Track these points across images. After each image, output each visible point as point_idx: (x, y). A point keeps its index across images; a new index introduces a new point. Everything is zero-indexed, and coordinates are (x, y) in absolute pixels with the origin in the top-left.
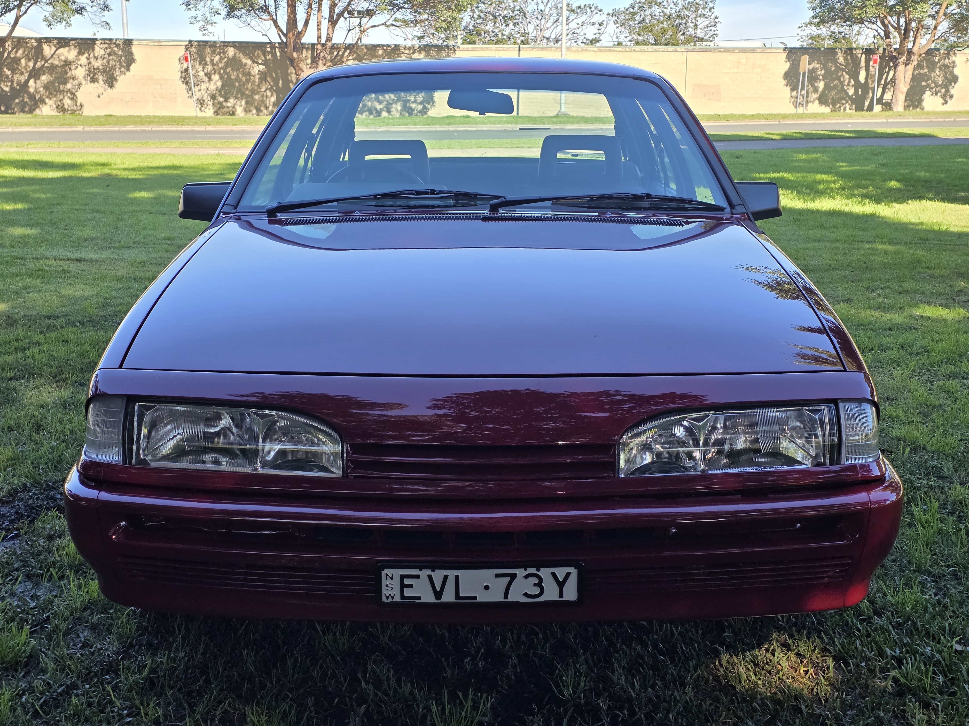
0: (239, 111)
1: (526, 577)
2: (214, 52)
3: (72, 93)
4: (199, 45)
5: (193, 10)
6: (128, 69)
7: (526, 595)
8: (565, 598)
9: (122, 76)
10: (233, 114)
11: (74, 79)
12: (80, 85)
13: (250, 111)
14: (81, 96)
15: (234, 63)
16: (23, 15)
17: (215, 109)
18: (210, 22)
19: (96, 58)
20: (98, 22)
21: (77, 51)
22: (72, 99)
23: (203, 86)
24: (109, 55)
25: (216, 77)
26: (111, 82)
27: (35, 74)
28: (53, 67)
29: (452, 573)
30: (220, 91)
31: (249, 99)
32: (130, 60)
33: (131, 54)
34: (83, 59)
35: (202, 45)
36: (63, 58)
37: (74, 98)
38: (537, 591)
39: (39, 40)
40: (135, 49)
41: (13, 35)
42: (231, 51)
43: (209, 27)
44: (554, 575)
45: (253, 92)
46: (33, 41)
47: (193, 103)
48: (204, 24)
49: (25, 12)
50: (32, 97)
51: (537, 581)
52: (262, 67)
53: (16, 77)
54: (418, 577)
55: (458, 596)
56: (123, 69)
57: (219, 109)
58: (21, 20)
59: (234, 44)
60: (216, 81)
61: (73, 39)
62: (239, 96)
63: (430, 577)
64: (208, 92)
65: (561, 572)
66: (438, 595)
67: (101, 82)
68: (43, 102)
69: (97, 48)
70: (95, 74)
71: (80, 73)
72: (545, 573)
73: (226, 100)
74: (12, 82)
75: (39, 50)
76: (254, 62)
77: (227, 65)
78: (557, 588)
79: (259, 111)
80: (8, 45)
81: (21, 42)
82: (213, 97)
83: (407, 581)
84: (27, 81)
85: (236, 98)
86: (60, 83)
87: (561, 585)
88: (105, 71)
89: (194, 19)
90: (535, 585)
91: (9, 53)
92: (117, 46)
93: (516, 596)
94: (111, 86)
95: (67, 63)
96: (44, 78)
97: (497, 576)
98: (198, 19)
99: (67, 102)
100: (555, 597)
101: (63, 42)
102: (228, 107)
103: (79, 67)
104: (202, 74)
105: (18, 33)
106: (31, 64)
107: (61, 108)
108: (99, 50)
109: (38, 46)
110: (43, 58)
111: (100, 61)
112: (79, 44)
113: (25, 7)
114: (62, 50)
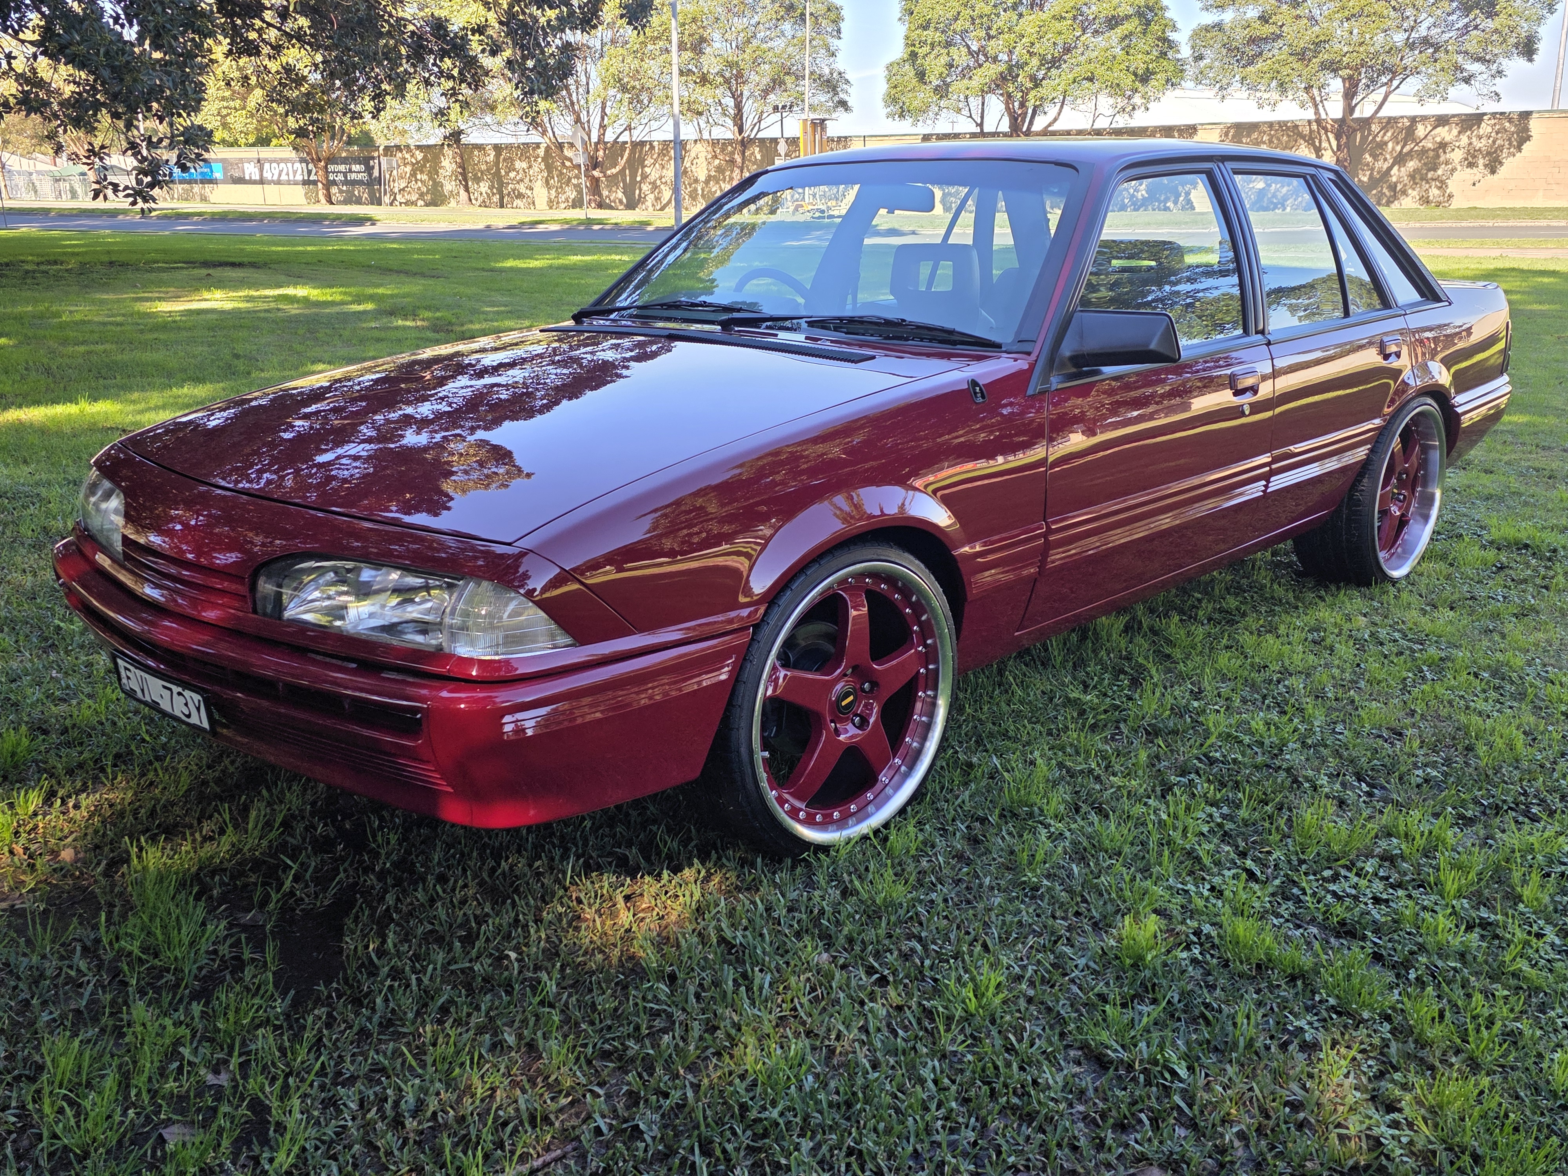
1: (179, 694)
3: (1442, 182)
6: (1519, 149)
7: (182, 712)
8: (204, 725)
9: (1511, 159)
11: (1447, 163)
12: (1454, 170)
14: (1453, 186)
16: (1395, 89)
19: (1480, 138)
20: (1485, 92)
21: (1457, 129)
22: (1440, 188)
24: (1498, 132)
26: (1493, 166)
27: (1400, 160)
28: (1424, 151)
32: (1523, 136)
33: (1527, 130)
34: (1463, 139)
36: (1438, 139)
37: (1442, 185)
38: (186, 711)
39: (1413, 120)
40: (1533, 124)
41: (1381, 114)
46: (1405, 120)
49: (1398, 87)
50: (1393, 187)
51: (185, 701)
53: (1378, 165)
56: (1512, 150)
58: (1390, 98)
61: (1454, 116)
67: (1481, 167)
68: (1404, 193)
69: (1483, 125)
70: (1474, 157)
71: (1457, 156)
74: (1372, 169)
75: (1410, 132)
78: (196, 713)
80: (1375, 128)
81: (1391, 122)
84: (1390, 168)
86: (1429, 170)
87: (198, 710)
88: (1489, 153)
90: (185, 705)
91: (1375, 137)
92: (1510, 121)
93: (178, 712)
94: (1493, 172)
95: (1443, 145)
96: (1412, 165)
99: (1434, 192)
100: (198, 723)
101: (1442, 121)
103: (1456, 149)
105: (1387, 112)
106: (1398, 148)
107: (1425, 200)
108: (1485, 128)
109: (1411, 126)
110: (1414, 140)
111: (1484, 141)
112: (1462, 121)
113: (1395, 83)
114: (1439, 129)
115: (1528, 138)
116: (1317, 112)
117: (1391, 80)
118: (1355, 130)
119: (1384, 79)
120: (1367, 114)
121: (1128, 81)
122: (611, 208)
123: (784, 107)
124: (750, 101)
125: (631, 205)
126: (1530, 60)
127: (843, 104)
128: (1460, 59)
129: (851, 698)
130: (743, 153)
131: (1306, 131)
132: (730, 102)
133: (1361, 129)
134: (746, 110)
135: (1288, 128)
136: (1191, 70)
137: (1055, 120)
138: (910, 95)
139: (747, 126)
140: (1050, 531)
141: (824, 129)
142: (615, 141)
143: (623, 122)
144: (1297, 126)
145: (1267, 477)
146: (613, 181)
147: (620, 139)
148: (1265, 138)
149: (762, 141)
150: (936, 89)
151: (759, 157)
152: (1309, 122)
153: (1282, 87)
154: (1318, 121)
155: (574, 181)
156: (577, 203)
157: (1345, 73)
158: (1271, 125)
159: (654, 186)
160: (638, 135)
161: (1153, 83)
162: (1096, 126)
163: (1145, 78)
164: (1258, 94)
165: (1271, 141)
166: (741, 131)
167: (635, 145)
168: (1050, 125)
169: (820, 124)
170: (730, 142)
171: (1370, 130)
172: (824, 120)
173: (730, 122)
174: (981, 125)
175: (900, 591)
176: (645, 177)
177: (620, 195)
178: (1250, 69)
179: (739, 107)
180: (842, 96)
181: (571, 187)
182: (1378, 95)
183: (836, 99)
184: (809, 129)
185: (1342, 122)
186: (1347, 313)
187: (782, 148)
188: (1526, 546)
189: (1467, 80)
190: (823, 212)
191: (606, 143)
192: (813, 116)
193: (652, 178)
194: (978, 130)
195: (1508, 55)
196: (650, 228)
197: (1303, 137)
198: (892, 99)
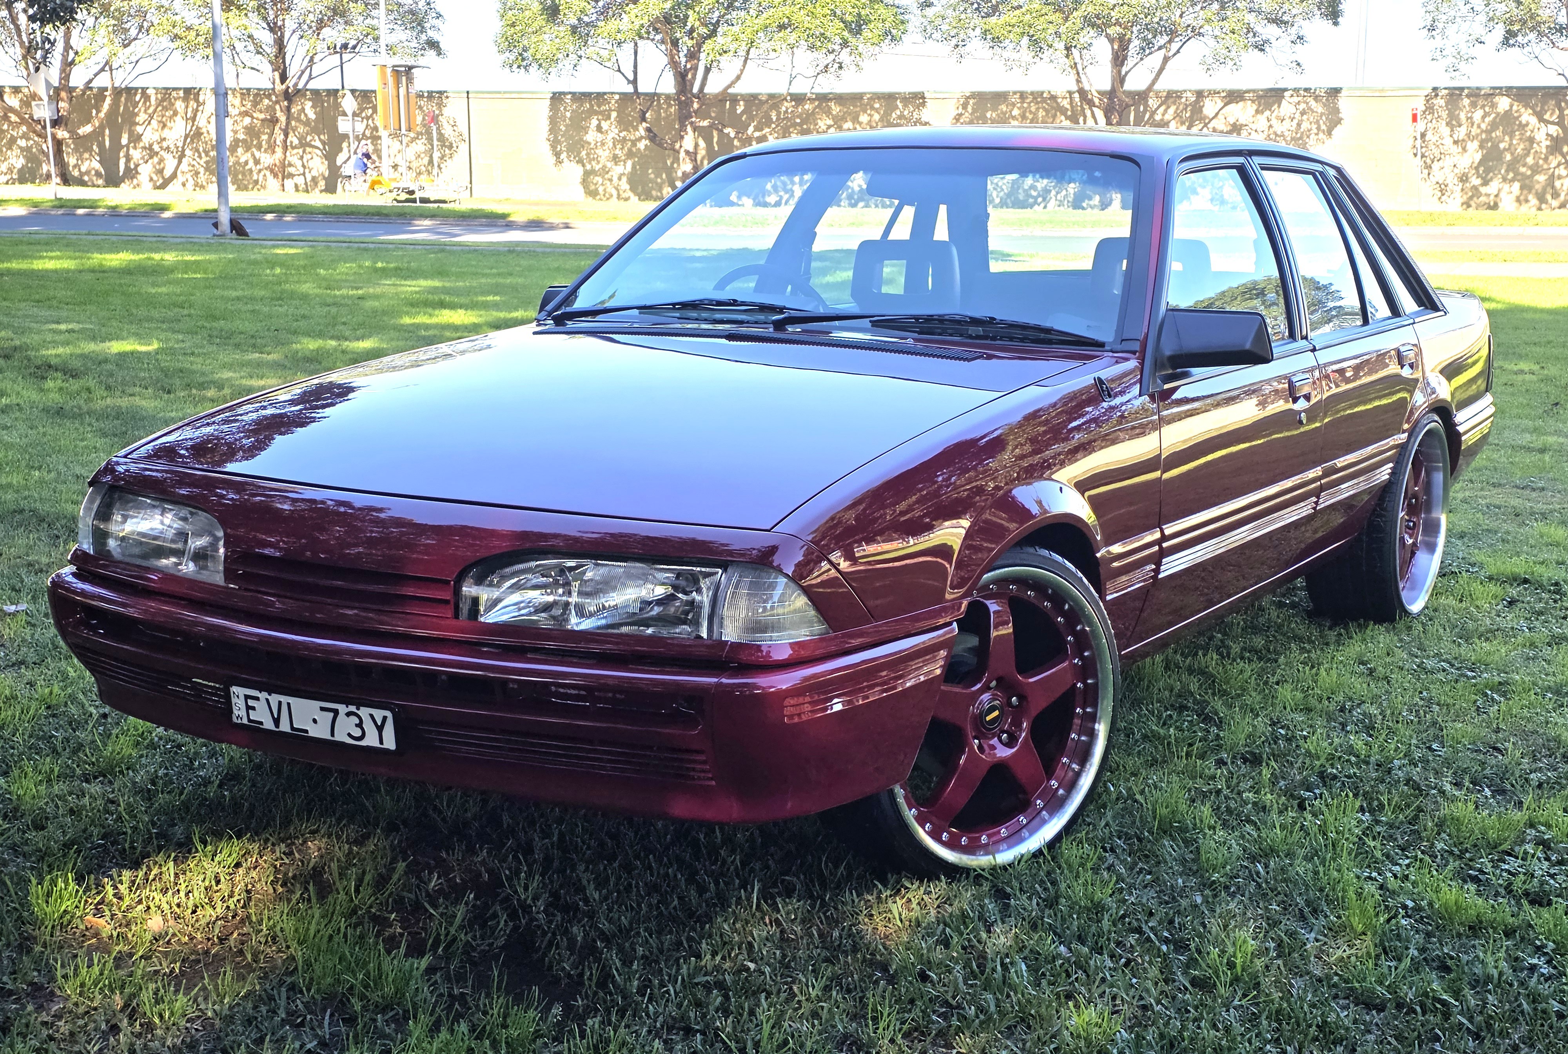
0: (1507, 202)
1: (349, 714)
2: (1474, 105)
4: (1451, 95)
5: (1438, 38)
6: (1329, 133)
7: (349, 735)
8: (385, 746)
10: (1495, 207)
13: (1527, 201)
15: (1508, 121)
16: (1175, 54)
17: (1465, 197)
18: (1466, 57)
20: (1284, 61)
21: (1255, 107)
23: (1448, 162)
24: (1303, 113)
25: (1473, 146)
29: (284, 699)
30: (1477, 168)
31: (1527, 182)
32: (1333, 119)
33: (1338, 111)
34: (1262, 119)
35: (1455, 94)
38: (357, 733)
39: (1200, 94)
40: (1343, 102)
41: (1157, 87)
42: (1503, 103)
43: (1462, 66)
44: (372, 716)
45: (1536, 169)
46: (1189, 94)
47: (1429, 189)
48: (1454, 60)
49: (1178, 51)
51: (357, 721)
52: (1554, 130)
54: (257, 699)
55: (292, 728)
56: (1321, 135)
57: (1471, 198)
58: (1170, 64)
59: (1508, 91)
60: (1474, 154)
61: (1248, 91)
62: (1511, 175)
63: (267, 700)
64: (1456, 171)
65: (379, 714)
66: (277, 722)
69: (1284, 103)
72: (364, 712)
73: (1485, 183)
75: (1196, 109)
76: (1541, 119)
77: (1494, 126)
78: (376, 732)
79: (1542, 199)
80: (1153, 103)
81: (1172, 96)
82: (1464, 178)
83: (251, 703)
85: (1504, 179)
87: (380, 729)
89: (1439, 53)
90: (357, 725)
91: (1153, 113)
92: (1317, 98)
93: (341, 736)
97: (322, 709)
98: (1444, 53)
100: (376, 744)
101: (1234, 97)
102: (1488, 195)
103: (1253, 133)
104: (1448, 141)
108: (1287, 107)
109: (1197, 101)
110: (1202, 119)
111: (1287, 122)
112: (1259, 97)
113: (1175, 46)
114: (1232, 106)
115: (1339, 121)
116: (1078, 81)
117: (1170, 41)
118: (1128, 106)
119: (1162, 40)
120: (1142, 86)
121: (834, 29)
122: (83, 183)
123: (345, 46)
124: (296, 36)
125: (113, 180)
126: (1336, 24)
127: (433, 45)
128: (1251, 18)
129: (996, 713)
130: (288, 109)
131: (1065, 103)
132: (266, 38)
133: (1136, 104)
134: (289, 50)
135: (1044, 100)
136: (915, 20)
137: (738, 78)
138: (534, 38)
139: (293, 71)
140: (1164, 538)
141: (410, 80)
142: (88, 86)
143: (101, 57)
144: (1053, 98)
145: (1317, 493)
146: (83, 144)
147: (96, 84)
148: (1016, 112)
149: (316, 93)
150: (574, 30)
151: (312, 116)
152: (1071, 93)
153: (1036, 44)
154: (1082, 92)
155: (22, 143)
156: (27, 176)
157: (1113, 31)
158: (1023, 95)
159: (151, 152)
160: (121, 79)
161: (866, 33)
162: (793, 90)
163: (857, 27)
164: (1006, 54)
165: (1023, 117)
166: (283, 78)
167: (118, 92)
168: (729, 86)
169: (404, 73)
170: (268, 93)
171: (1146, 106)
172: (411, 68)
173: (267, 68)
174: (634, 82)
175: (1049, 598)
176: (136, 139)
177: (96, 165)
178: (993, 20)
179: (280, 45)
180: (431, 33)
181: (16, 151)
182: (1156, 59)
183: (424, 37)
184: (391, 80)
185: (1111, 94)
186: (1366, 322)
187: (349, 104)
188: (1526, 581)
189: (1260, 47)
190: (412, 192)
191: (71, 90)
192: (396, 60)
193: (146, 140)
194: (630, 89)
195: (1307, 16)
196: (167, 215)
197: (1063, 111)
198: (509, 43)
